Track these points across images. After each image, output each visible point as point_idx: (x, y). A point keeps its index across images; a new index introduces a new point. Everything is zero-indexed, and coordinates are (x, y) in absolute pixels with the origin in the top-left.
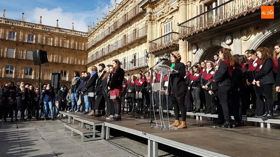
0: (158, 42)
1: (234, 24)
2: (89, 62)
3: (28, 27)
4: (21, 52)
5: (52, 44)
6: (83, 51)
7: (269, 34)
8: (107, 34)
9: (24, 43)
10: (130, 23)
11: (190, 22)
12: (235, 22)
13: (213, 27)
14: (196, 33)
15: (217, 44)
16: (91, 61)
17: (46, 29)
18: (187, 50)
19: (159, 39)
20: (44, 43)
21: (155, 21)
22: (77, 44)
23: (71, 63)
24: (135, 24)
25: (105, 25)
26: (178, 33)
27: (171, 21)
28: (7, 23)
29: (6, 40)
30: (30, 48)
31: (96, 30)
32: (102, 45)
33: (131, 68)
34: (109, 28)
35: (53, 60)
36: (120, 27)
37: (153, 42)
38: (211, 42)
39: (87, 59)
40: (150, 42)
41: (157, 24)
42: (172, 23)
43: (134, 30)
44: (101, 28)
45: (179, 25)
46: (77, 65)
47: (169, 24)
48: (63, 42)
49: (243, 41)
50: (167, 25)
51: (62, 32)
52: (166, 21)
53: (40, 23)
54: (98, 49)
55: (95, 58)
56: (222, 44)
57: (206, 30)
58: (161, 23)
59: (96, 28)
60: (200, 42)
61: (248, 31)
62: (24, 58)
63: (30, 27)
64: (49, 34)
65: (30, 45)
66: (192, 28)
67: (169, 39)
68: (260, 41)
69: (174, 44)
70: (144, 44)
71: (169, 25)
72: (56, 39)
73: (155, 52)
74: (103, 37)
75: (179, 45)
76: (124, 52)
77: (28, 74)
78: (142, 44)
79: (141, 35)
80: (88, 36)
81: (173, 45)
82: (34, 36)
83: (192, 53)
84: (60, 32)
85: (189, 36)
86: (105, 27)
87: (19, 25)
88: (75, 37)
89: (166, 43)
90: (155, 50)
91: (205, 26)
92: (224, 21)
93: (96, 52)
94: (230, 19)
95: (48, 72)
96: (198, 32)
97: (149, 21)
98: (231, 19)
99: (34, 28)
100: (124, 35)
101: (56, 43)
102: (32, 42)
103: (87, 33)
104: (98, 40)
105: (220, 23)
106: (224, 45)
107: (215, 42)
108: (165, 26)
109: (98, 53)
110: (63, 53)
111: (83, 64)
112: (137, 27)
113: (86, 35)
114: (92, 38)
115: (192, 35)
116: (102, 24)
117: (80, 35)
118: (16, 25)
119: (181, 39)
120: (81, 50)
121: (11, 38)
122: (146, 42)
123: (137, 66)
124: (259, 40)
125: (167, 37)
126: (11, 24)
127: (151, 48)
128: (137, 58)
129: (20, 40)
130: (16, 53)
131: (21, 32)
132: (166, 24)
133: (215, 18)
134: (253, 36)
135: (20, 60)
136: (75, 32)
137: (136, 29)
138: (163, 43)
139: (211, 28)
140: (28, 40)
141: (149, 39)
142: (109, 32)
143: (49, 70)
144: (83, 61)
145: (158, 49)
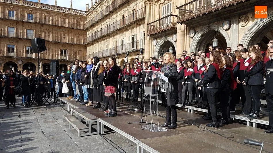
0: (157, 24)
1: (232, 9)
2: (88, 41)
3: (27, 6)
4: (22, 31)
5: (51, 24)
6: (82, 30)
7: (267, 20)
8: (105, 13)
9: (23, 22)
10: (128, 2)
11: (189, 5)
12: (233, 7)
13: (211, 12)
14: (194, 17)
15: (215, 29)
16: (90, 41)
17: (44, 7)
18: (185, 34)
19: (158, 21)
20: (43, 22)
21: (154, 2)
22: (75, 22)
23: (70, 42)
24: (133, 3)
25: (103, 4)
26: (176, 16)
27: (170, 3)
28: (6, 2)
29: (6, 19)
30: (30, 27)
31: (95, 8)
32: (100, 25)
33: (130, 50)
34: (108, 7)
35: (53, 39)
36: (119, 6)
37: (151, 24)
38: (209, 27)
39: (86, 38)
40: (148, 25)
41: (156, 5)
42: (171, 4)
43: (133, 10)
44: (99, 7)
45: (178, 8)
46: (76, 45)
47: (168, 5)
48: (62, 21)
49: (240, 27)
50: (166, 6)
51: (61, 11)
52: (165, 3)
53: (38, 2)
54: (97, 28)
55: (94, 38)
56: (219, 30)
57: (204, 14)
58: (160, 5)
59: (95, 7)
60: (198, 26)
61: (246, 17)
62: (25, 37)
63: (29, 6)
64: (48, 13)
65: (30, 24)
66: (191, 11)
67: (167, 22)
68: (257, 28)
69: (172, 27)
70: (142, 26)
71: (168, 7)
72: (55, 18)
73: (153, 34)
74: (102, 16)
75: (177, 28)
76: (122, 32)
77: (30, 53)
78: (140, 25)
79: (139, 16)
80: (86, 15)
81: (171, 29)
82: (34, 15)
83: (190, 37)
84: (59, 11)
85: (188, 20)
86: (103, 6)
87: (18, 4)
88: (73, 16)
89: (164, 26)
90: (153, 33)
91: (203, 10)
92: (222, 7)
93: (95, 31)
94: (228, 5)
95: (48, 51)
96: (196, 16)
97: (147, 2)
98: (230, 4)
99: (33, 6)
100: (122, 15)
101: (55, 22)
102: (31, 21)
103: (86, 12)
104: (97, 19)
105: (218, 8)
106: (222, 30)
107: (213, 27)
108: (163, 7)
109: (97, 33)
110: (62, 32)
111: (82, 43)
112: (136, 7)
113: (85, 13)
114: (90, 17)
115: (190, 19)
116: (100, 2)
117: (78, 14)
118: (15, 3)
119: (179, 23)
120: (80, 30)
121: (11, 17)
122: (144, 23)
123: (135, 48)
124: (256, 26)
125: (165, 19)
126: (10, 3)
127: (149, 31)
128: (135, 40)
129: (20, 20)
130: (16, 32)
131: (20, 10)
132: (164, 6)
133: (213, 3)
134: (251, 22)
135: (20, 39)
136: (74, 11)
137: (134, 9)
138: (161, 26)
139: (209, 13)
140: (28, 19)
141: (147, 21)
142: (108, 12)
143: (50, 49)
144: (82, 41)
145: (156, 32)
